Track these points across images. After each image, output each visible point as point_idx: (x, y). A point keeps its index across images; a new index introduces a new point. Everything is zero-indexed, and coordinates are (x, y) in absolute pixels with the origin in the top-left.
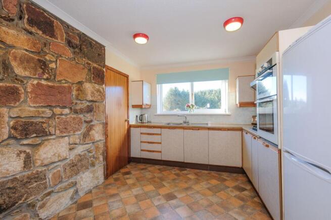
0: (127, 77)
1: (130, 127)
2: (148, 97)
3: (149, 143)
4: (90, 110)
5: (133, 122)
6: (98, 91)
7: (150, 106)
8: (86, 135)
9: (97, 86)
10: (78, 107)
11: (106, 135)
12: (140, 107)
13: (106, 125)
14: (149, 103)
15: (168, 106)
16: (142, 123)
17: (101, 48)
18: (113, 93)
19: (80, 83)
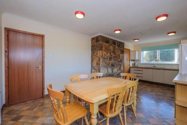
0: (129, 50)
1: (130, 67)
2: (137, 57)
3: (137, 73)
4: (121, 61)
5: (131, 66)
6: (122, 56)
7: (138, 60)
8: (120, 68)
9: (122, 55)
10: (119, 61)
11: (124, 69)
12: (134, 60)
13: (124, 66)
14: (137, 59)
15: (148, 59)
16: (134, 66)
17: (123, 43)
18: (126, 56)
19: (119, 55)
